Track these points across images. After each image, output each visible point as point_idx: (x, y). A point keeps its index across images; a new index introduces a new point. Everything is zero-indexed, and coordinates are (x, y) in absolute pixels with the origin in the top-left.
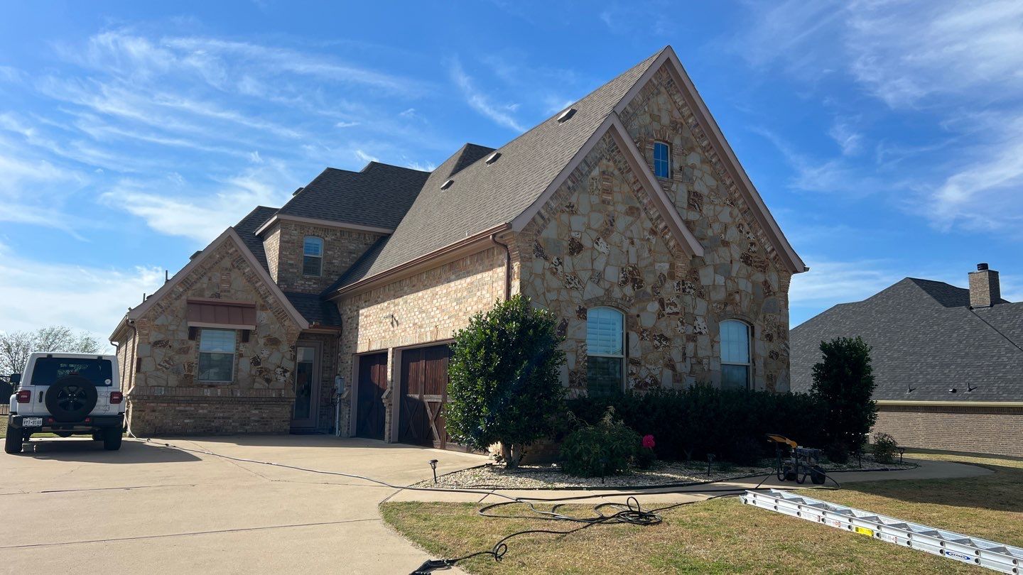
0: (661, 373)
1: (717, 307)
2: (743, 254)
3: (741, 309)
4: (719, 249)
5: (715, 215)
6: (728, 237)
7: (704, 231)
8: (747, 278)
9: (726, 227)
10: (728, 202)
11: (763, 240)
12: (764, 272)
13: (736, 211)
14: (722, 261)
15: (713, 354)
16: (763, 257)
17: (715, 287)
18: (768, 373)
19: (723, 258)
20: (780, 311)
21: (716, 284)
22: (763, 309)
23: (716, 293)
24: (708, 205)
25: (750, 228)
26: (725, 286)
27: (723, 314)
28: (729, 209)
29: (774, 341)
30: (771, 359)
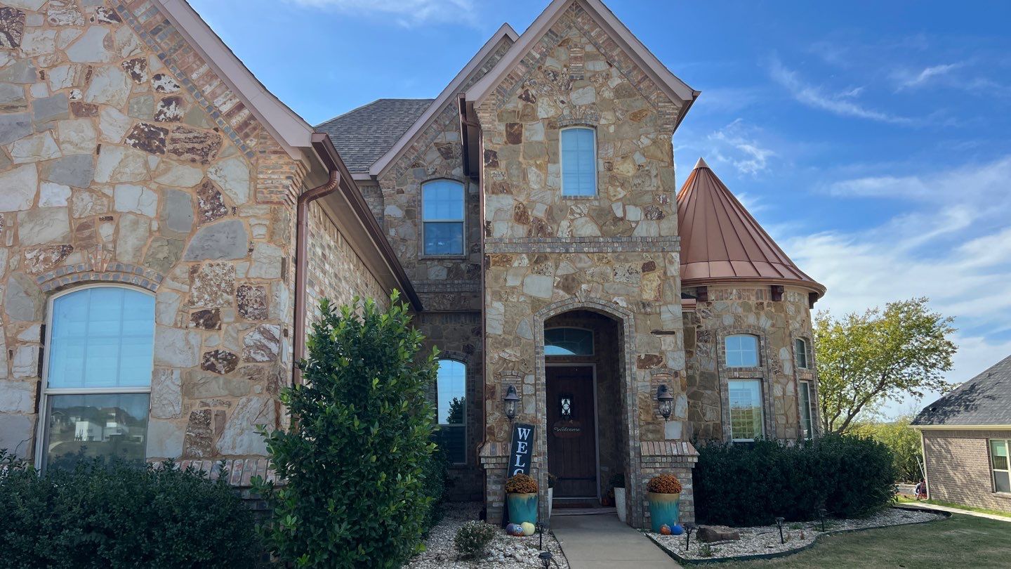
1: (38, 259)
2: (136, 128)
3: (114, 259)
4: (61, 124)
5: (57, 51)
6: (94, 93)
7: (19, 91)
8: (145, 183)
9: (90, 73)
10: (101, 16)
11: (208, 89)
12: (203, 163)
13: (124, 33)
14: (69, 149)
15: (10, 373)
16: (204, 127)
17: (34, 212)
18: (197, 408)
19: (70, 143)
20: (251, 250)
21: (41, 205)
22: (192, 250)
23: (37, 229)
24: (38, 32)
25: (167, 63)
26: (70, 210)
27: (52, 274)
28: (103, 31)
29: (224, 326)
30: (210, 374)
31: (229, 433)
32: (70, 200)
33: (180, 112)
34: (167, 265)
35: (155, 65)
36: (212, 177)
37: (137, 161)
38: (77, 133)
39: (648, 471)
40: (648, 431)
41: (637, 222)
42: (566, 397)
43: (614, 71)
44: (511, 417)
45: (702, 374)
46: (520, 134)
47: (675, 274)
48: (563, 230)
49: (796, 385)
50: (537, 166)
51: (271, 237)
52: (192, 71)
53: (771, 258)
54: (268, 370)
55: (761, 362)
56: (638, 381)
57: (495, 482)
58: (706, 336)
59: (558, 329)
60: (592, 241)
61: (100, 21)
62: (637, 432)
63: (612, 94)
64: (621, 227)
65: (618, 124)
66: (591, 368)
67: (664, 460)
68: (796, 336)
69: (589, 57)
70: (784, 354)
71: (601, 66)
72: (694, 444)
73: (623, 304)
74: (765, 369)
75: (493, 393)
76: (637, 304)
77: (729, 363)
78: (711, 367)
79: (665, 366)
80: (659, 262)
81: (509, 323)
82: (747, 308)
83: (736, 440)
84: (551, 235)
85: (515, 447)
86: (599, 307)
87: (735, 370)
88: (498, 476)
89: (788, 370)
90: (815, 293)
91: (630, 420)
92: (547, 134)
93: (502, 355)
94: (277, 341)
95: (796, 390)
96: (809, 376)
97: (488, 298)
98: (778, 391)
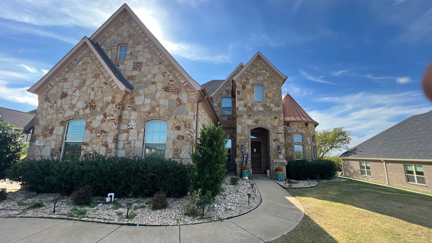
0: (99, 149)
1: (144, 114)
2: (164, 87)
3: (159, 115)
4: (149, 86)
5: (149, 71)
6: (156, 80)
7: (141, 79)
8: (166, 98)
9: (155, 75)
10: (158, 63)
11: (179, 78)
12: (178, 94)
13: (162, 66)
14: (151, 92)
15: (138, 139)
16: (178, 86)
17: (144, 105)
18: (176, 147)
19: (151, 90)
20: (187, 113)
21: (145, 103)
22: (175, 113)
23: (144, 108)
24: (145, 67)
25: (171, 73)
26: (150, 104)
27: (147, 118)
28: (158, 66)
29: (181, 130)
30: (178, 140)
31: (182, 153)
32: (151, 102)
33: (173, 83)
34: (170, 116)
35: (168, 73)
36: (180, 97)
37: (164, 94)
38: (152, 88)
39: (275, 166)
40: (275, 156)
41: (273, 107)
42: (255, 148)
43: (267, 72)
44: (243, 152)
45: (288, 143)
46: (245, 87)
47: (282, 119)
48: (255, 109)
49: (312, 147)
50: (249, 94)
51: (192, 110)
52: (176, 74)
53: (305, 116)
54: (191, 140)
55: (303, 141)
56: (273, 145)
57: (239, 167)
58: (290, 134)
59: (254, 132)
60: (262, 112)
61: (157, 64)
62: (273, 157)
63: (267, 78)
64: (269, 108)
65: (268, 84)
66: (261, 141)
67: (279, 163)
68: (311, 135)
69: (261, 69)
70: (309, 139)
71: (264, 71)
72: (286, 160)
73: (269, 126)
74: (304, 143)
75: (238, 147)
76: (273, 127)
77: (295, 141)
78: (290, 142)
79: (279, 141)
80: (278, 117)
81: (242, 131)
82: (299, 128)
83: (297, 159)
84: (252, 110)
85: (243, 159)
86: (264, 127)
87: (296, 143)
88: (239, 166)
89: (309, 143)
90: (316, 124)
91: (271, 154)
92: (251, 87)
93: (240, 138)
94: (193, 133)
95: (311, 148)
96: (315, 145)
97: (237, 124)
98: (307, 148)
